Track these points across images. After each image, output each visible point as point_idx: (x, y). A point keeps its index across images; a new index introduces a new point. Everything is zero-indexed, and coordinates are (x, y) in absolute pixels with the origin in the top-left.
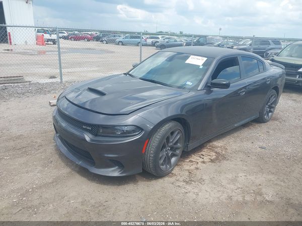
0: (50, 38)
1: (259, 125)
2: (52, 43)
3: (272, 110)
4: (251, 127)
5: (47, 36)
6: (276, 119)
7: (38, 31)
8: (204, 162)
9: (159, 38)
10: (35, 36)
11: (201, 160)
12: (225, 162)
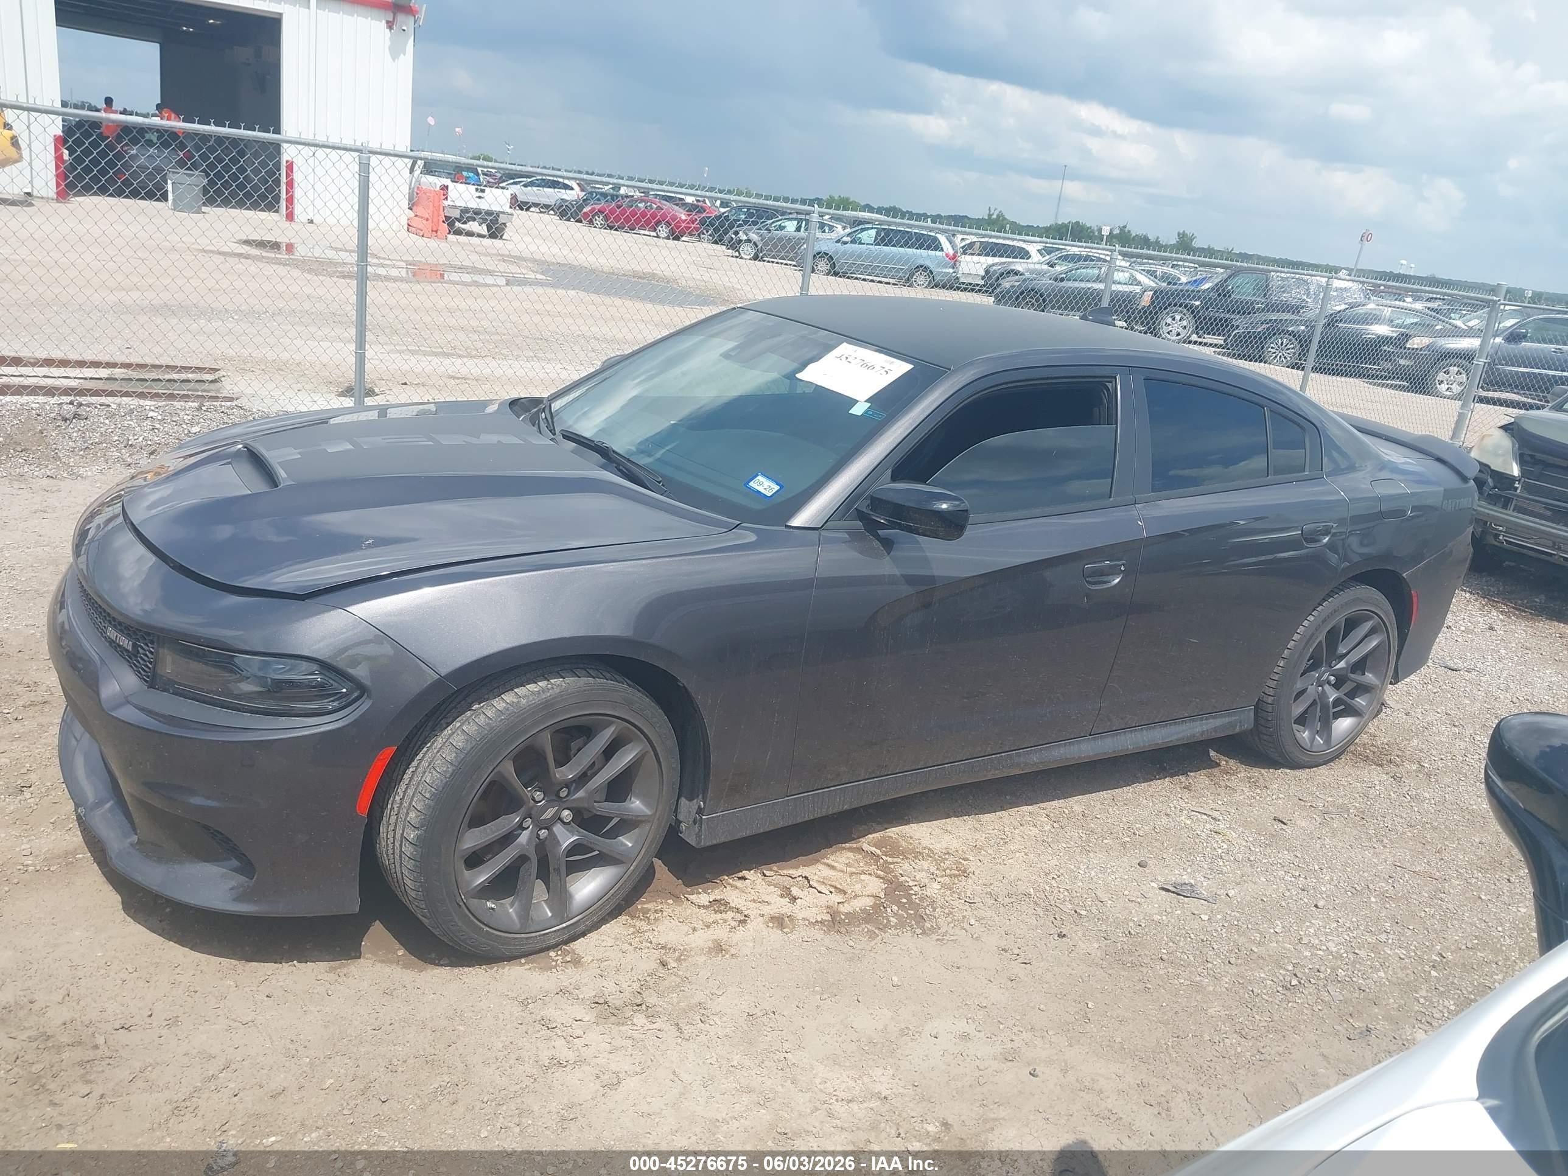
0: (473, 204)
1: (1256, 772)
2: (483, 229)
3: (1360, 701)
4: (1200, 779)
5: (462, 195)
6: (1380, 758)
7: (430, 168)
8: (779, 921)
9: (1024, 254)
10: (406, 190)
11: (780, 905)
12: (907, 940)
